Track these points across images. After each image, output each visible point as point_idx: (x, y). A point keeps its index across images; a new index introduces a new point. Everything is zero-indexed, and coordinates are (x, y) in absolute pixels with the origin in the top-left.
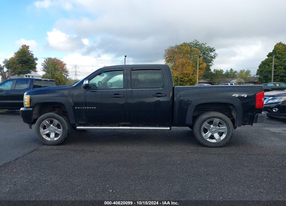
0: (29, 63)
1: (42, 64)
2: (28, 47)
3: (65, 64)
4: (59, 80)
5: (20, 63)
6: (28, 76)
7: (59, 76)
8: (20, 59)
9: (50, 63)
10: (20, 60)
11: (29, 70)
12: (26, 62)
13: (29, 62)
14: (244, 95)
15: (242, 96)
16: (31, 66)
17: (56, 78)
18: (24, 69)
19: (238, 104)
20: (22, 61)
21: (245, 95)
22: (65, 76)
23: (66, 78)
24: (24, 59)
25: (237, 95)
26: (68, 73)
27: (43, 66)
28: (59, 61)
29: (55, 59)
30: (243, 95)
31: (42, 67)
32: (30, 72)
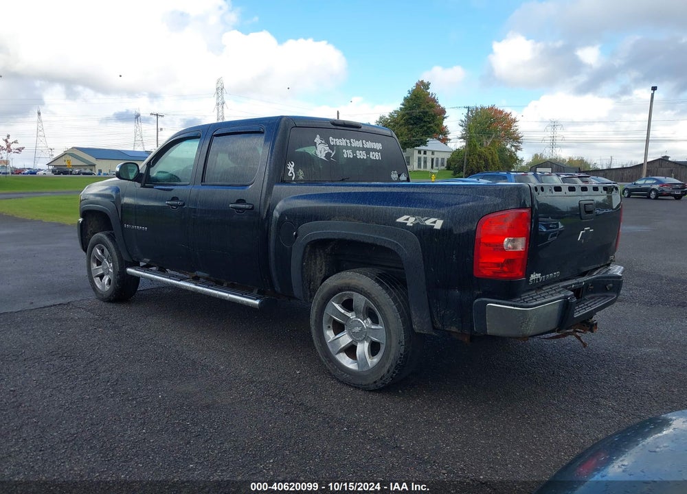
0: (425, 122)
1: (462, 123)
2: (427, 86)
3: (515, 121)
4: (486, 161)
5: (407, 122)
6: (422, 152)
7: (487, 150)
8: (407, 113)
9: (478, 120)
10: (407, 117)
11: (423, 137)
12: (419, 119)
13: (425, 119)
14: (433, 220)
15: (426, 226)
16: (429, 128)
17: (479, 155)
18: (414, 137)
19: (410, 252)
20: (410, 118)
21: (435, 222)
22: (513, 149)
23: (515, 154)
24: (417, 112)
25: (411, 221)
26: (519, 143)
27: (462, 126)
28: (501, 112)
29: (492, 108)
30: (428, 222)
31: (461, 128)
32: (425, 143)
